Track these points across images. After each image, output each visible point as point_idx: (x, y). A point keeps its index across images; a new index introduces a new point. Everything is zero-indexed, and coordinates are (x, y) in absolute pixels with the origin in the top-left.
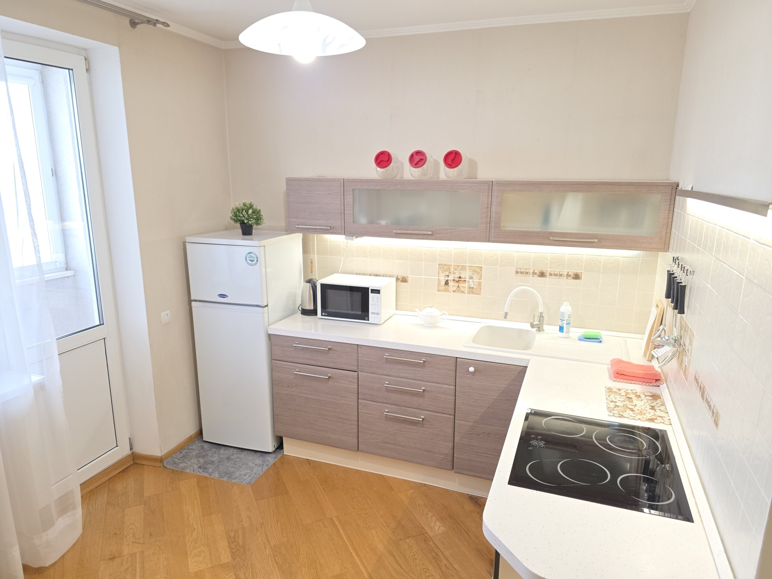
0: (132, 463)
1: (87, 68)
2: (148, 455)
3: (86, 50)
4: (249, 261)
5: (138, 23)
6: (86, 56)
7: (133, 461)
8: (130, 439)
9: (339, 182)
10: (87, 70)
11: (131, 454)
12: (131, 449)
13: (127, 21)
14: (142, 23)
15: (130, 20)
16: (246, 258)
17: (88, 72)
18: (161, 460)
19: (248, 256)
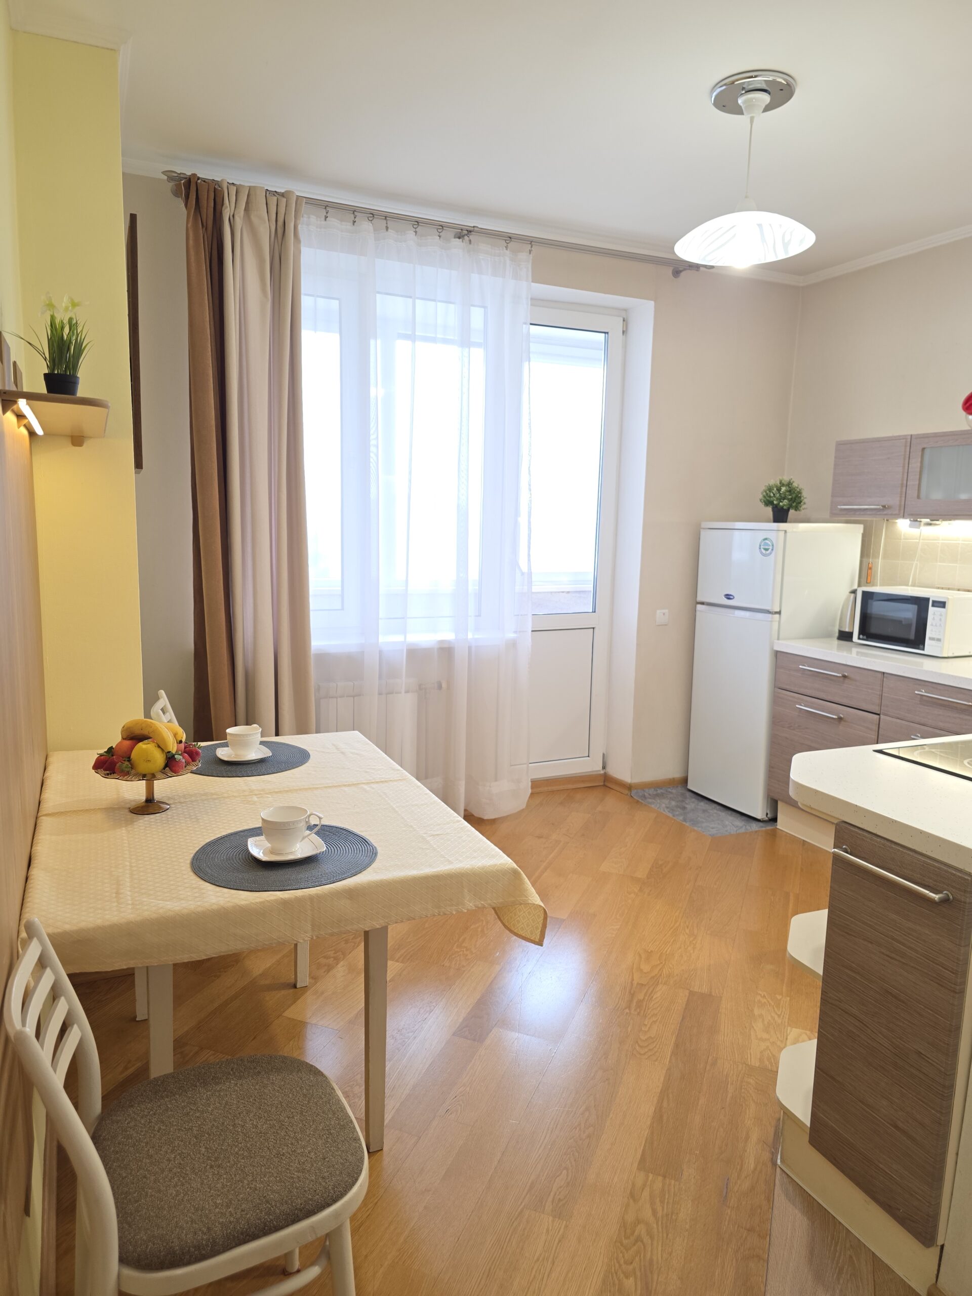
0: (602, 784)
1: (624, 330)
2: (618, 779)
3: (626, 310)
4: (762, 550)
5: (681, 271)
6: (625, 317)
7: (604, 782)
8: (604, 754)
9: (904, 440)
10: (623, 332)
11: (603, 774)
12: (604, 768)
13: (669, 271)
14: (685, 270)
15: (673, 270)
16: (760, 546)
17: (625, 334)
18: (629, 787)
19: (763, 544)
